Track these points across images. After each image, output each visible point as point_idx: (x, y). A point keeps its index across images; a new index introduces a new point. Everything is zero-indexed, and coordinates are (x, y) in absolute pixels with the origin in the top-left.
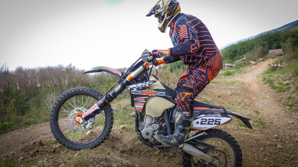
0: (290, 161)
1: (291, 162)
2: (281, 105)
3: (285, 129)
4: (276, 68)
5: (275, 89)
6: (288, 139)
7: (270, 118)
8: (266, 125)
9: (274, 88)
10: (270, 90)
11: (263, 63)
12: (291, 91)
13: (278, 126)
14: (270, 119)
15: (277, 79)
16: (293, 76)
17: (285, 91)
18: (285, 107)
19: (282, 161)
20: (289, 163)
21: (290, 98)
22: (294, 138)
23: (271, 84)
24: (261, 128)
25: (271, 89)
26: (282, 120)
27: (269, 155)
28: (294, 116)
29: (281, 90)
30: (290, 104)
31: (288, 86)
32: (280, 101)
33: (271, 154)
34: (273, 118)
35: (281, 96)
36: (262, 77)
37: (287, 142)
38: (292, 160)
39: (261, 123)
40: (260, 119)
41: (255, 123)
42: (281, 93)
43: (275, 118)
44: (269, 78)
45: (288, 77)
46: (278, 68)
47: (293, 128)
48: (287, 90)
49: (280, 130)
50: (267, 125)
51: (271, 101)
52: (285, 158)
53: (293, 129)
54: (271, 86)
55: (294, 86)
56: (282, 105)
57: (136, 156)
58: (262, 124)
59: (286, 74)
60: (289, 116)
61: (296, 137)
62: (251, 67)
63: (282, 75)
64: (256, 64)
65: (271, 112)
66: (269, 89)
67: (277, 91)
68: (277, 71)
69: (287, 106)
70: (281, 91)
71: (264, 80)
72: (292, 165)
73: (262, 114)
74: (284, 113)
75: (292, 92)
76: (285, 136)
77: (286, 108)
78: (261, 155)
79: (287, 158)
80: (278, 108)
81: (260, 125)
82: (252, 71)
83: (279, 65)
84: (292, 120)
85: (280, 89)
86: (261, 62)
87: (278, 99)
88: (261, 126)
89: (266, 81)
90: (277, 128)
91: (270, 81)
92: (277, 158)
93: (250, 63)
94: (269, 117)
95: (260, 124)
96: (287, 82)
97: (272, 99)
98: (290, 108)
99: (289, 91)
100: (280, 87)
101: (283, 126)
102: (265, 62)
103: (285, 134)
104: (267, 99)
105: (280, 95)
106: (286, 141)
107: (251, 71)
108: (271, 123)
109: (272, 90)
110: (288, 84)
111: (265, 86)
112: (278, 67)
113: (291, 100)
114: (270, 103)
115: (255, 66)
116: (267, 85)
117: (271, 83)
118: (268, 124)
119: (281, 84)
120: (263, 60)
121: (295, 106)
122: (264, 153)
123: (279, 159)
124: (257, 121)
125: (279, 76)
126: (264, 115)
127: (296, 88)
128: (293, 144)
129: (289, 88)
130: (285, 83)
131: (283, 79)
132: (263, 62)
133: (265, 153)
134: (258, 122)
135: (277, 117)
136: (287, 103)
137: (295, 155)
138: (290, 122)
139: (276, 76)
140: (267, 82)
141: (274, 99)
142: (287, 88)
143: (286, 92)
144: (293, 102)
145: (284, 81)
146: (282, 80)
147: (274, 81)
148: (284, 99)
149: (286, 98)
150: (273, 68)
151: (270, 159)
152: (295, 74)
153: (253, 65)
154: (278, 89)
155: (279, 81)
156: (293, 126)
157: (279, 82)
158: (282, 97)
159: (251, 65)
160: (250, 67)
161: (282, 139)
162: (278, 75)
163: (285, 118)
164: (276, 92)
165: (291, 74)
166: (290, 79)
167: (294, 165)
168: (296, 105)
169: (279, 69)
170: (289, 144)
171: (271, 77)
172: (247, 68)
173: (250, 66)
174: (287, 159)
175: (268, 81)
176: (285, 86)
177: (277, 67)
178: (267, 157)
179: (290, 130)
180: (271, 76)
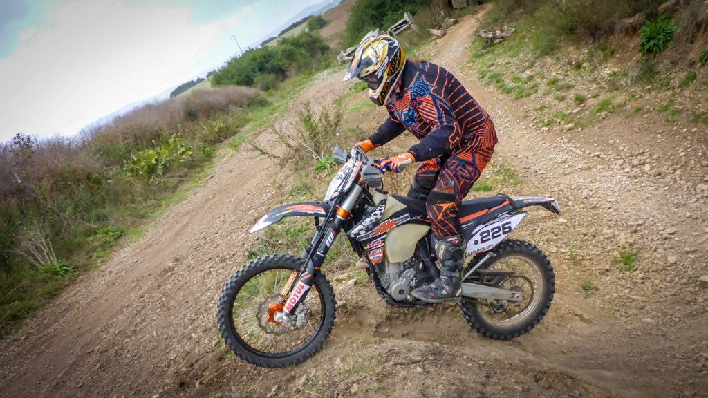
0: (592, 240)
1: (594, 241)
2: (531, 125)
3: (555, 176)
4: (492, 41)
5: (509, 93)
6: (571, 197)
7: (520, 158)
8: (517, 175)
9: (507, 91)
10: (501, 97)
11: (457, 29)
12: (540, 92)
13: (541, 172)
14: (521, 160)
15: (507, 70)
16: (536, 59)
17: (529, 95)
18: (539, 130)
19: (580, 243)
20: (590, 244)
21: (542, 108)
22: (579, 192)
23: (500, 84)
24: (512, 184)
25: (502, 94)
26: (543, 157)
27: (555, 238)
28: (563, 145)
29: (521, 94)
30: (546, 120)
31: (532, 83)
32: (526, 117)
33: (556, 235)
34: (525, 158)
35: (525, 107)
36: (476, 71)
37: (570, 203)
38: (594, 237)
39: (508, 174)
40: (502, 166)
41: (498, 177)
42: (523, 99)
43: (530, 157)
44: (490, 71)
45: (526, 61)
46: (497, 41)
47: (569, 170)
48: (533, 91)
49: (548, 180)
50: (520, 175)
51: (509, 121)
52: (582, 236)
53: (569, 174)
54: (499, 87)
55: (544, 81)
56: (533, 126)
57: (400, 325)
58: (511, 176)
59: (521, 55)
60: (552, 146)
61: (581, 189)
62: (436, 43)
63: (515, 59)
64: (444, 35)
65: (517, 144)
66: (497, 96)
67: (515, 98)
68: (499, 49)
69: (542, 126)
70: (522, 97)
71: (483, 77)
72: (597, 246)
73: (502, 154)
74: (541, 142)
75: (544, 94)
76: (562, 191)
77: (542, 130)
78: (541, 243)
79: (585, 235)
80: (528, 134)
81: (507, 180)
82: (442, 53)
83: (498, 33)
84: (561, 155)
85: (519, 93)
86: (453, 27)
87: (522, 114)
88: (512, 181)
89: (486, 78)
90: (541, 178)
91: (495, 78)
92: (569, 240)
93: (430, 35)
94: (516, 156)
95: (507, 177)
96: (528, 72)
97: (510, 115)
98: (549, 129)
99: (536, 92)
100: (518, 87)
101: (550, 170)
102: (461, 24)
103: (560, 189)
104: (500, 117)
105: (523, 106)
106: (568, 202)
107: (439, 52)
108: (525, 168)
109: (505, 96)
110: (531, 78)
111: (489, 90)
112: (496, 39)
113: (546, 111)
114: (508, 125)
115: (444, 38)
116: (492, 88)
117: (498, 82)
118: (521, 172)
119: (517, 79)
120: (455, 22)
121: (556, 122)
122: (545, 238)
123: (572, 242)
124: (498, 171)
125: (509, 63)
126: (507, 154)
127: (549, 84)
128: (582, 205)
129: (535, 86)
130: (524, 77)
131: (519, 68)
132: (456, 26)
133: (547, 237)
134: (501, 173)
135: (532, 154)
136: (541, 119)
137: (595, 226)
138: (560, 161)
139: (504, 63)
140: (490, 80)
141: (514, 116)
142: (531, 86)
143: (533, 97)
144: (551, 115)
145: (522, 72)
146: (517, 69)
147: (503, 75)
148: (532, 111)
149: (535, 110)
150: (487, 41)
151: (559, 245)
152: (538, 53)
153: (438, 37)
154: (516, 93)
155: (512, 73)
156: (567, 166)
157: (511, 75)
158: (528, 107)
159: (435, 39)
160: (433, 43)
161: (560, 199)
162: (507, 61)
163: (547, 151)
164: (512, 100)
165: (530, 55)
166: (532, 65)
167: (600, 245)
168: (559, 120)
169: (499, 43)
170: (576, 207)
171: (494, 67)
172: (427, 47)
173: (432, 41)
174: (586, 238)
175: (491, 77)
176: (526, 83)
177: (494, 38)
178: (552, 243)
179: (566, 177)
180: (492, 65)
